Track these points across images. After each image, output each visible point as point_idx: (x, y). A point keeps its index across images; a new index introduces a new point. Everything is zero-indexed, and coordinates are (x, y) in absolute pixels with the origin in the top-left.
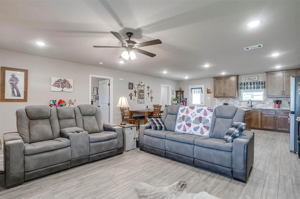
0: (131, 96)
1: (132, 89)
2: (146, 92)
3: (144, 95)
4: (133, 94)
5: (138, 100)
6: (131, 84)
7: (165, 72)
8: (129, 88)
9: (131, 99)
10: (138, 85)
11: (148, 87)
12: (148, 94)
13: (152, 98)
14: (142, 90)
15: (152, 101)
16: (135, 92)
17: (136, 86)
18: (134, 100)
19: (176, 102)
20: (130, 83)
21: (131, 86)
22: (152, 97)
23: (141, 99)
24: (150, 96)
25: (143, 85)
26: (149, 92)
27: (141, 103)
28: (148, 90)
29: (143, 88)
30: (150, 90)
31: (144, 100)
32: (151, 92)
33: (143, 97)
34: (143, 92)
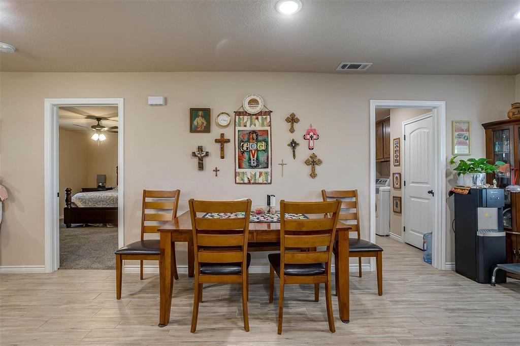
0: (201, 159)
1: (207, 130)
2: (280, 136)
3: (266, 151)
4: (213, 149)
5: (238, 170)
6: (200, 113)
8: (193, 130)
10: (238, 113)
11: (292, 120)
12: (294, 145)
13: (313, 162)
14: (254, 132)
15: (313, 175)
16: (222, 141)
17: (224, 120)
18: (216, 170)
19: (475, 180)
20: (194, 112)
21: (199, 121)
22: (313, 157)
23: (252, 167)
24: (303, 152)
25: (260, 113)
26: (298, 136)
27: (252, 182)
28: (292, 130)
29: (263, 125)
30: (301, 129)
31: (269, 170)
32: (308, 137)
33: (262, 158)
34: (260, 138)
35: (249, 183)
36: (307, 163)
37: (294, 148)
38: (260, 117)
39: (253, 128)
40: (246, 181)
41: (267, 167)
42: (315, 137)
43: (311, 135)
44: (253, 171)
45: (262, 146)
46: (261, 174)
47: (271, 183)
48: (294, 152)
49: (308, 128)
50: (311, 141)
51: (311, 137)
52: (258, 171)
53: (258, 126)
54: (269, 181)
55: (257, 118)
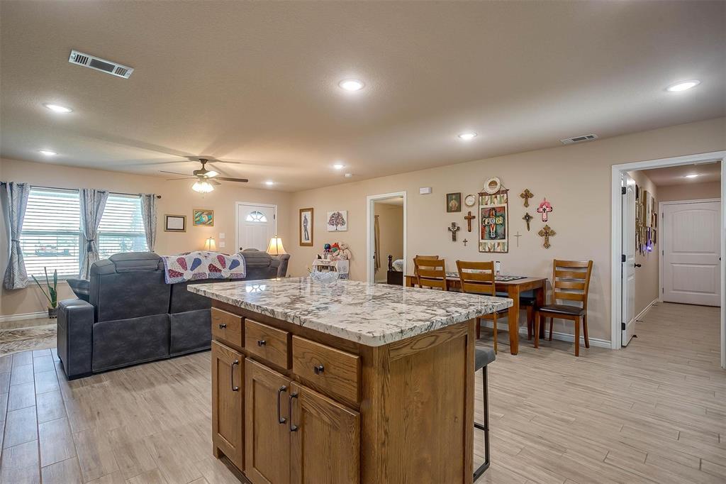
0: (454, 233)
1: (459, 209)
2: (516, 210)
3: (503, 224)
4: (463, 224)
5: (481, 241)
6: (454, 197)
7: (467, 137)
9: (454, 239)
10: (481, 194)
11: (527, 195)
12: (528, 218)
13: (547, 233)
14: (494, 209)
15: (547, 245)
16: (470, 218)
17: (470, 201)
18: (465, 241)
20: (449, 197)
21: (453, 203)
22: (547, 228)
23: (492, 239)
24: (537, 224)
25: (498, 192)
26: (532, 210)
27: (492, 251)
28: (526, 205)
29: (501, 203)
30: (534, 203)
31: (505, 241)
32: (541, 210)
33: (500, 231)
34: (498, 214)
35: (489, 252)
36: (541, 234)
37: (528, 221)
38: (498, 196)
39: (492, 206)
40: (487, 250)
41: (504, 238)
42: (547, 209)
43: (545, 208)
44: (493, 242)
45: (500, 220)
46: (499, 244)
47: (507, 252)
48: (528, 225)
49: (543, 201)
50: (545, 214)
51: (544, 210)
52: (496, 241)
53: (497, 203)
54: (506, 251)
55: (496, 197)
